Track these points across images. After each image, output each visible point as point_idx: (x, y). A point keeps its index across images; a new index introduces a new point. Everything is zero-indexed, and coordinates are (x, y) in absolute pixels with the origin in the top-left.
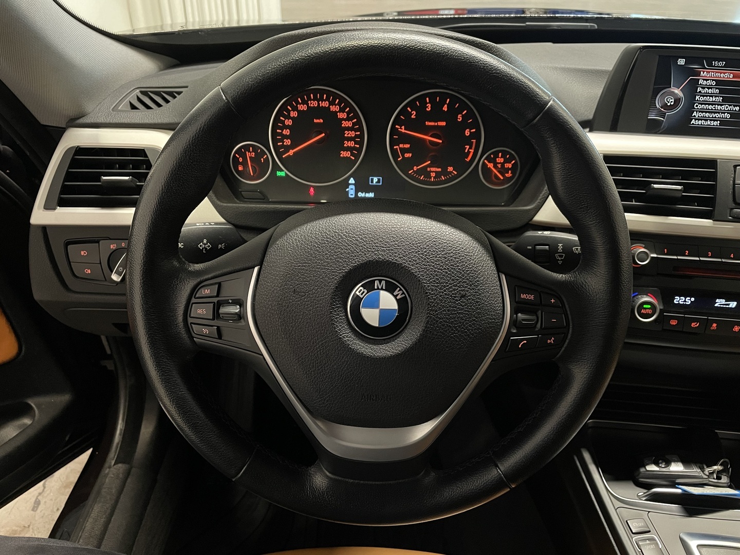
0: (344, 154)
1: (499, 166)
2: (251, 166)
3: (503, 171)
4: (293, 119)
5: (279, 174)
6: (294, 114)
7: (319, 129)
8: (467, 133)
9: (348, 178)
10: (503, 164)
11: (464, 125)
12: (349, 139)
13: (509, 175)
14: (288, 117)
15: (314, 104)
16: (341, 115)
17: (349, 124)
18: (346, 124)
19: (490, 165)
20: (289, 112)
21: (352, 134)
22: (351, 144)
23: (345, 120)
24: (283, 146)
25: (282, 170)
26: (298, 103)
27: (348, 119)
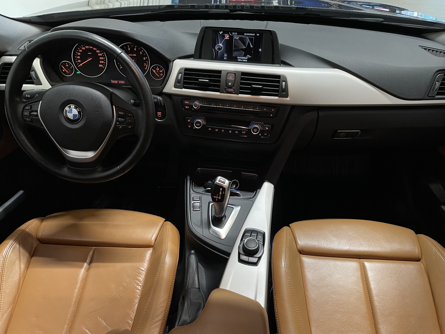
0: (100, 66)
1: (158, 71)
3: (159, 73)
4: (80, 52)
5: (77, 73)
6: (81, 51)
7: (90, 56)
8: (144, 59)
10: (159, 71)
11: (143, 55)
12: (102, 60)
13: (162, 75)
14: (79, 52)
15: (87, 47)
16: (98, 51)
17: (101, 55)
18: (99, 55)
19: (154, 71)
20: (79, 50)
21: (102, 58)
22: (102, 62)
23: (99, 53)
24: (78, 62)
25: (78, 72)
26: (81, 47)
27: (100, 53)
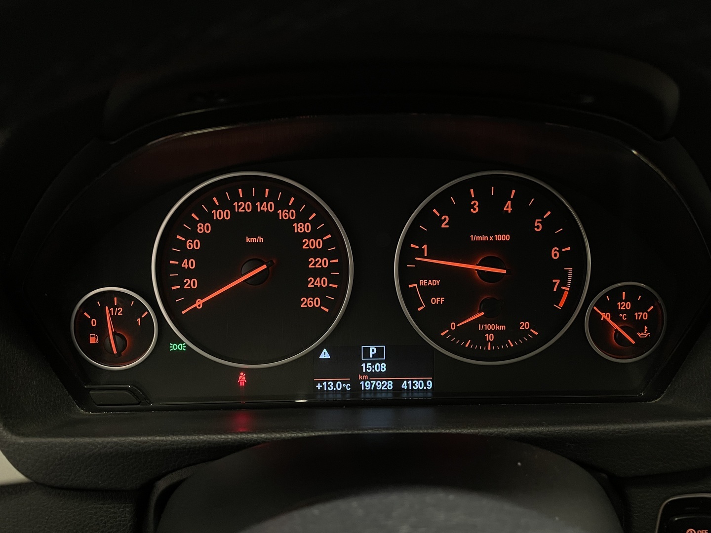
0: (308, 302)
1: (623, 316)
2: (114, 334)
3: (633, 326)
4: (203, 237)
5: (174, 347)
6: (204, 228)
7: (256, 256)
8: (555, 253)
9: (319, 350)
10: (630, 313)
11: (548, 239)
12: (318, 273)
13: (644, 334)
14: (193, 235)
15: (245, 207)
16: (301, 228)
17: (316, 244)
18: (309, 244)
19: (606, 316)
20: (194, 224)
21: (323, 263)
22: (321, 282)
23: (308, 236)
24: (182, 292)
25: (180, 341)
26: (212, 206)
27: (314, 235)
